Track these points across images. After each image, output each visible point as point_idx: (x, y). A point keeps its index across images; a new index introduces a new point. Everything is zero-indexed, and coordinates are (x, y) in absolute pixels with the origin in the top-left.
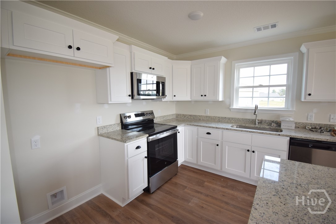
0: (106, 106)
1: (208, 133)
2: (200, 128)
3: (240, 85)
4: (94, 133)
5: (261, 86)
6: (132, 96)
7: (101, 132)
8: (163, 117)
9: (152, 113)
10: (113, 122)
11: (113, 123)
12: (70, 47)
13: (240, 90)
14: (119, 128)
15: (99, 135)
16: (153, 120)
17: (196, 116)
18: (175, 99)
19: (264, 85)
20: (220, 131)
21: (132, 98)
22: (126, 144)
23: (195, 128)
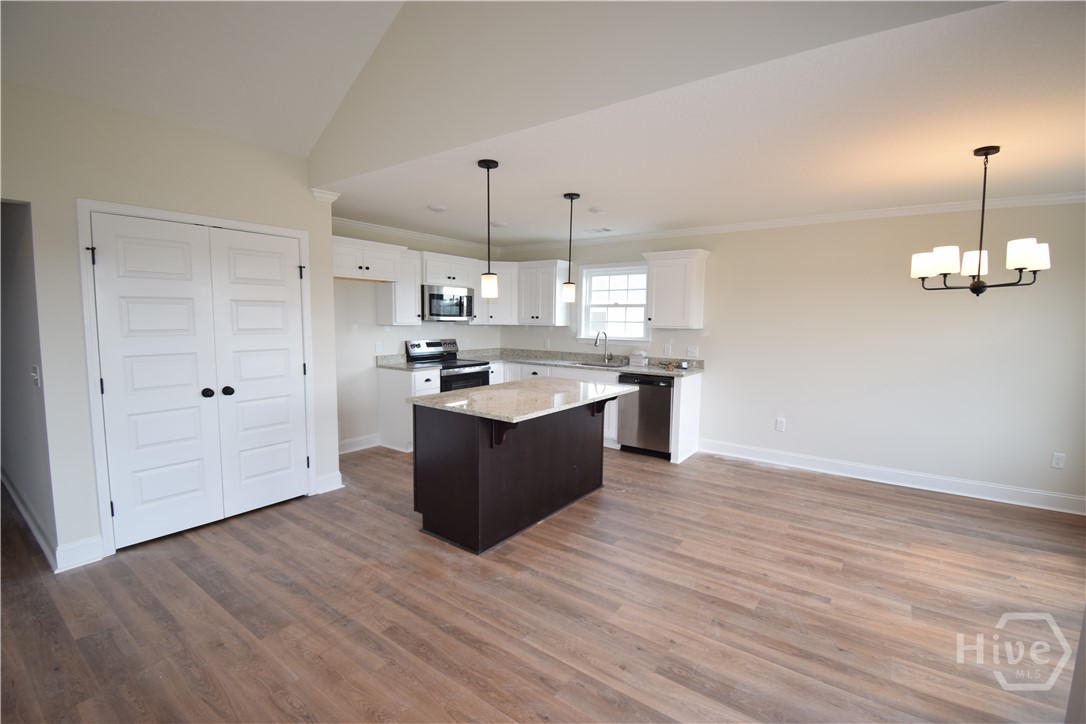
0: (387, 329)
1: (535, 373)
2: (525, 366)
3: (593, 303)
4: (372, 363)
5: (616, 305)
6: (423, 316)
7: (380, 363)
8: (476, 351)
9: (453, 343)
10: (396, 351)
11: (395, 353)
12: (361, 268)
13: (593, 310)
14: (403, 360)
15: (378, 366)
16: (455, 354)
17: (531, 351)
18: (492, 322)
19: (620, 303)
20: (549, 369)
21: (423, 319)
22: (413, 374)
23: (518, 367)
